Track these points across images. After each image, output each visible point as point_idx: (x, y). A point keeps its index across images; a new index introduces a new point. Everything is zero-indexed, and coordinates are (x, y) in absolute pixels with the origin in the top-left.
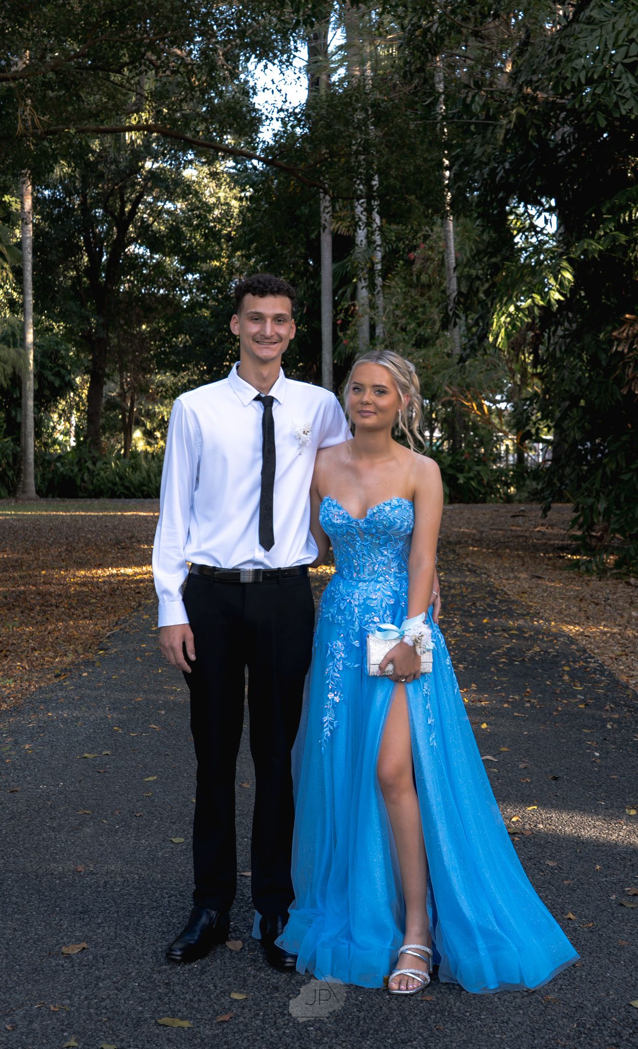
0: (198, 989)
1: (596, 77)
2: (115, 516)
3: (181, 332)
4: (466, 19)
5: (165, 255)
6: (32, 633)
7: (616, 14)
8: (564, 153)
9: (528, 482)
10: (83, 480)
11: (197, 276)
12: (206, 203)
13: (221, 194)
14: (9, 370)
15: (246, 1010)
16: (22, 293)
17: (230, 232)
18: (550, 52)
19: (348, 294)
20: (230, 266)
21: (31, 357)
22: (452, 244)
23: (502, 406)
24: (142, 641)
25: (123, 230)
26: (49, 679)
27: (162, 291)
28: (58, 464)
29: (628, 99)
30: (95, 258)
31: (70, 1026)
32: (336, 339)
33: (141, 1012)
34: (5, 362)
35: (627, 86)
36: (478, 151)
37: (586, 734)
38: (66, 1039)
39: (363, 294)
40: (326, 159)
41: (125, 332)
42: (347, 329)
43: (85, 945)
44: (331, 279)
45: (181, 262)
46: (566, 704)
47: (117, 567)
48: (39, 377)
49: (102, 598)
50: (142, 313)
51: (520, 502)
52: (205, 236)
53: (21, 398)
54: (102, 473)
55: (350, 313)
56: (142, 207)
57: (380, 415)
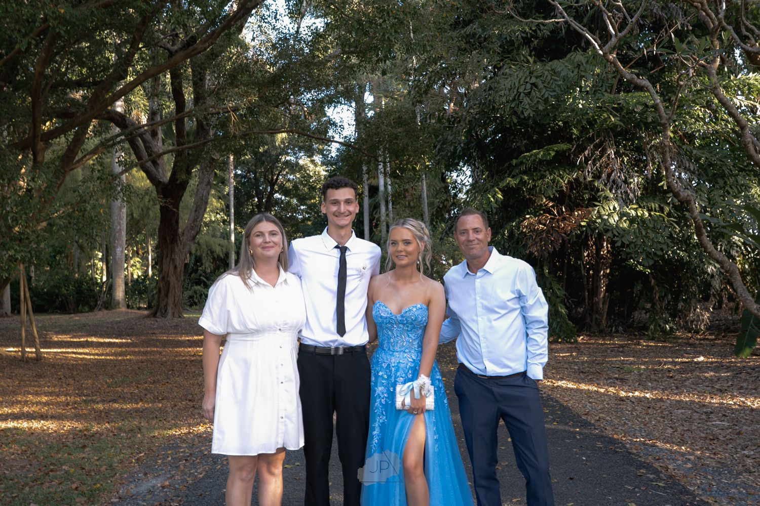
3: (298, 232)
5: (291, 198)
11: (305, 207)
12: (310, 175)
14: (224, 250)
16: (229, 216)
21: (233, 244)
25: (272, 189)
27: (290, 214)
30: (260, 200)
32: (371, 233)
34: (223, 247)
39: (383, 211)
42: (377, 228)
45: (297, 200)
52: (309, 189)
55: (378, 220)
56: (281, 177)
57: (410, 257)
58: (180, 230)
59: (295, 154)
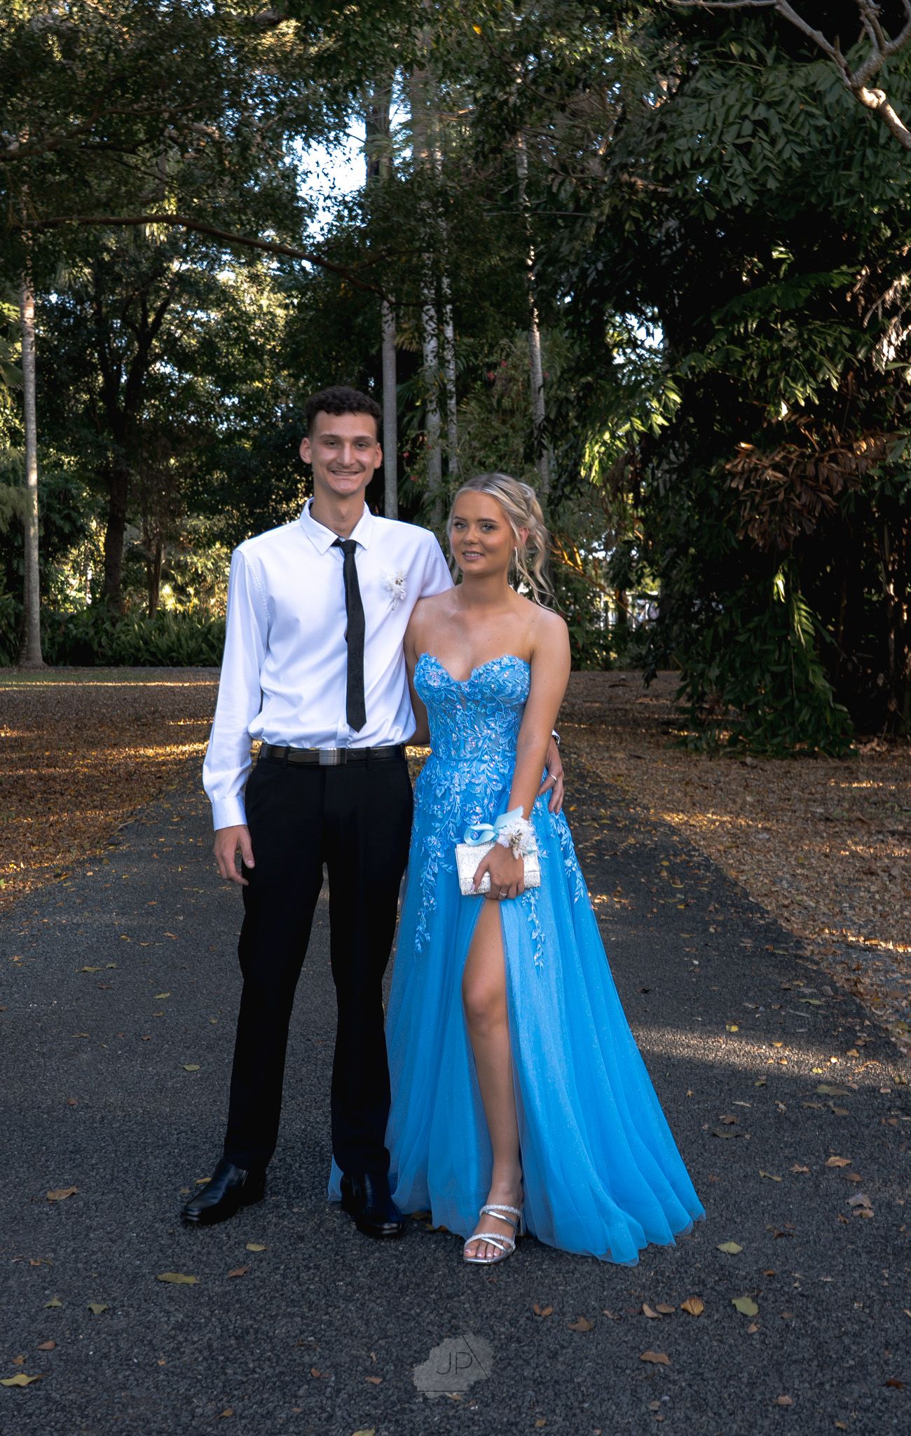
0: (208, 1240)
1: (702, 160)
2: (136, 687)
3: (217, 468)
4: (549, 90)
5: (196, 375)
6: (30, 826)
7: (726, 86)
8: (668, 252)
9: (630, 645)
10: (100, 645)
11: (236, 400)
12: (246, 313)
13: (264, 302)
14: (8, 512)
15: (264, 1263)
16: (24, 419)
17: (274, 347)
18: (649, 131)
19: (415, 422)
20: (275, 387)
21: (35, 497)
22: (539, 361)
23: (601, 555)
24: (160, 834)
25: (145, 345)
26: (48, 880)
27: (193, 418)
28: (71, 626)
29: (740, 187)
30: (112, 379)
31: (53, 1283)
32: (401, 474)
33: (139, 1267)
34: (4, 504)
35: (739, 171)
36: (565, 249)
37: (684, 940)
38: (47, 1298)
39: (434, 420)
40: (383, 257)
41: (150, 467)
42: (414, 463)
43: (75, 1190)
44: (395, 404)
45: (216, 383)
46: (663, 905)
47: (135, 747)
48: (45, 521)
49: (116, 783)
50: (169, 444)
51: (621, 669)
52: (245, 352)
53: (23, 546)
54: (123, 637)
55: (418, 444)
56: (168, 317)
57: (489, 557)
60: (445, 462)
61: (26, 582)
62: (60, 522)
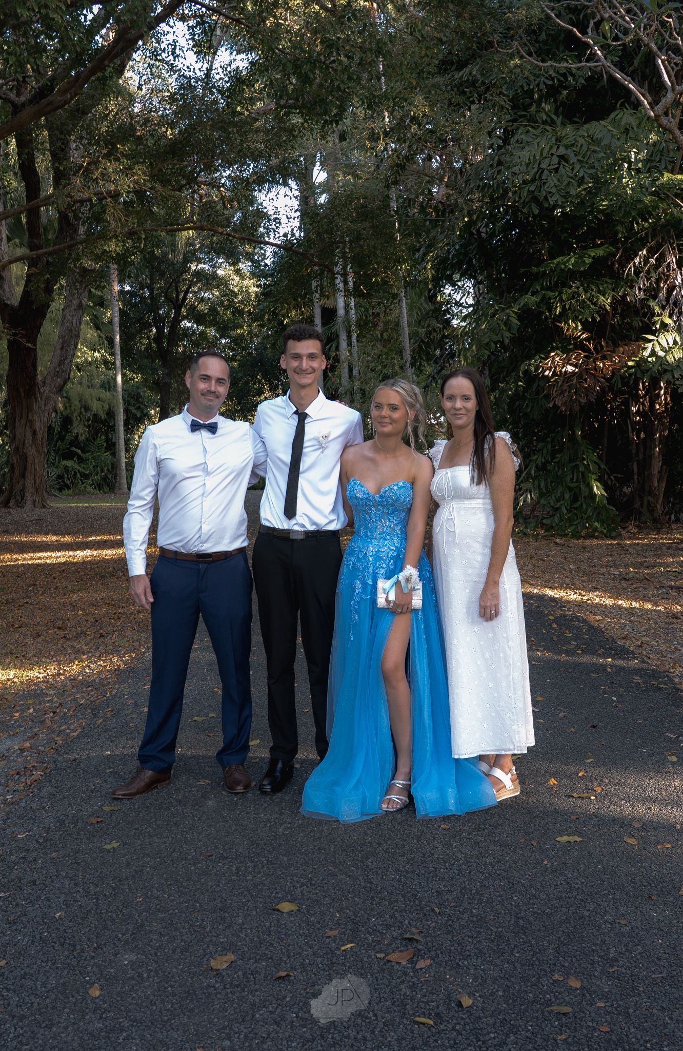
5: (206, 327)
11: (228, 340)
12: (233, 291)
14: (106, 407)
17: (250, 309)
19: (334, 346)
20: (250, 332)
21: (121, 397)
22: (404, 311)
25: (178, 312)
30: (160, 330)
34: (104, 402)
39: (344, 346)
42: (334, 371)
45: (216, 331)
48: (127, 411)
52: (233, 313)
53: (115, 425)
55: (337, 359)
56: (190, 295)
58: (39, 378)
59: (211, 260)
60: (351, 370)
61: (117, 446)
62: (134, 411)
